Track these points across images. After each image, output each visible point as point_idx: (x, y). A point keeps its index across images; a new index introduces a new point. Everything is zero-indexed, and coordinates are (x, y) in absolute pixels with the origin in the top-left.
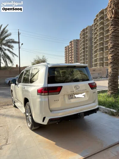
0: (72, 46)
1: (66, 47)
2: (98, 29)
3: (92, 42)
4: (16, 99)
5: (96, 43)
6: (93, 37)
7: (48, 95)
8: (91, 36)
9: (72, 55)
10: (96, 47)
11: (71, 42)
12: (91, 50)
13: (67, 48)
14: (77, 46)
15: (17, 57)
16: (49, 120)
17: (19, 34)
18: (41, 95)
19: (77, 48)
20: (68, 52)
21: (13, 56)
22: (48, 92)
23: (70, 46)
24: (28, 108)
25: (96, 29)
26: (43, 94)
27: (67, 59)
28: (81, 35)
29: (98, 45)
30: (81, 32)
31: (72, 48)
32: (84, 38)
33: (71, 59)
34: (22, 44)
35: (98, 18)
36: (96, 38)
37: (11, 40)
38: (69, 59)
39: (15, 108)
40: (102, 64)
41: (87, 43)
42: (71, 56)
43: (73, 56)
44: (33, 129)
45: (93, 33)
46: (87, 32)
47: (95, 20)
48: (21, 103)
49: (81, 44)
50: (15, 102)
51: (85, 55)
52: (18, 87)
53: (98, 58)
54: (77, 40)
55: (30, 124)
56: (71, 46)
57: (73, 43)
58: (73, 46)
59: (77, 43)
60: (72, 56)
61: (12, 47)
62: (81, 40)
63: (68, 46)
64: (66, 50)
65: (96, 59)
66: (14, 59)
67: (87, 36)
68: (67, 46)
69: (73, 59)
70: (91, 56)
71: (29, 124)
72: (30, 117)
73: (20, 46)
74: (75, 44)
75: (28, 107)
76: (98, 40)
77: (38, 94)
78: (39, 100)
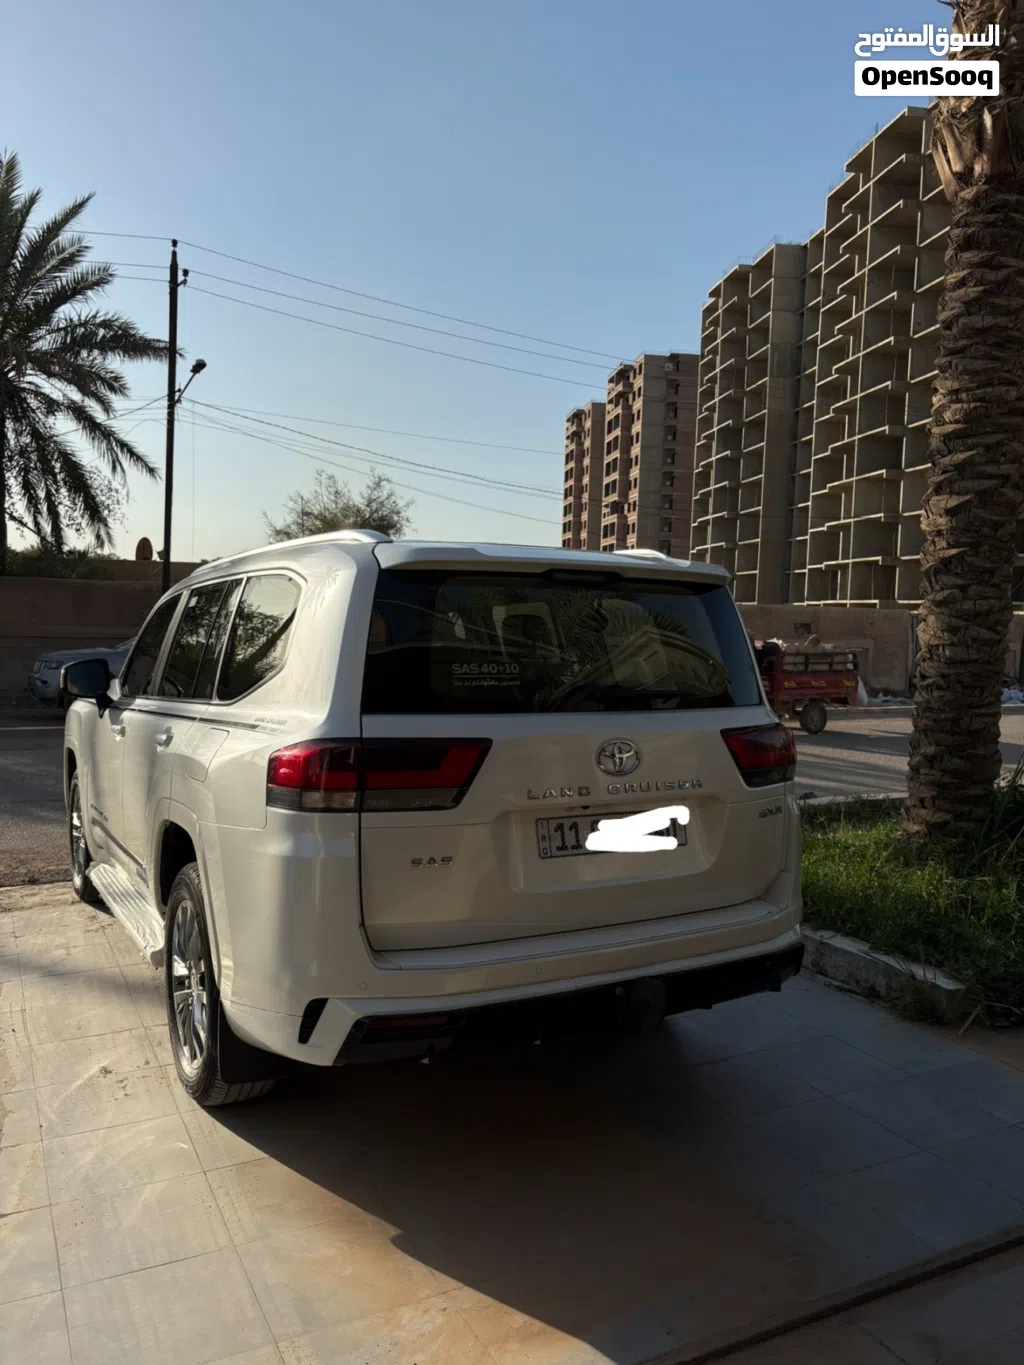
0: (628, 408)
1: (577, 417)
2: (861, 279)
3: (804, 384)
4: (97, 830)
5: (834, 391)
6: (814, 343)
7: (360, 808)
8: (800, 336)
9: (626, 486)
10: (833, 429)
11: (623, 375)
12: (792, 451)
13: (588, 424)
14: (673, 408)
15: (145, 476)
16: (358, 1025)
17: (181, 278)
18: (301, 807)
19: (672, 431)
20: (597, 459)
21: (115, 464)
22: (361, 788)
23: (613, 412)
24: (185, 910)
25: (846, 271)
26: (315, 798)
27: (585, 517)
28: (715, 323)
29: (850, 409)
30: (715, 293)
31: (627, 428)
32: (734, 345)
33: (613, 519)
34: (199, 367)
35: (866, 181)
36: (839, 351)
37: (106, 324)
38: (595, 517)
39: (89, 909)
40: (878, 581)
41: (759, 393)
42: (614, 497)
43: (634, 495)
44: (216, 1098)
45: (816, 308)
46: (763, 299)
47: (835, 201)
48: (134, 867)
49: (708, 394)
50: (88, 859)
51: (733, 491)
52: (122, 732)
53: (846, 527)
54: (675, 358)
55: (194, 1057)
56: (619, 410)
57: (639, 382)
58: (638, 405)
59: (674, 386)
60: (624, 495)
61: (112, 389)
62: (711, 366)
63: (598, 409)
64: (576, 436)
65: (833, 533)
66: (115, 485)
67: (763, 330)
68: (584, 404)
69: (633, 518)
70: (792, 503)
71: (186, 1049)
72: (198, 994)
73: (180, 383)
74: (660, 389)
75: (188, 904)
76: (851, 369)
77: (271, 800)
78: (277, 847)
